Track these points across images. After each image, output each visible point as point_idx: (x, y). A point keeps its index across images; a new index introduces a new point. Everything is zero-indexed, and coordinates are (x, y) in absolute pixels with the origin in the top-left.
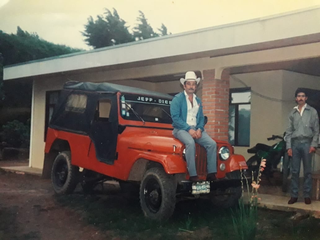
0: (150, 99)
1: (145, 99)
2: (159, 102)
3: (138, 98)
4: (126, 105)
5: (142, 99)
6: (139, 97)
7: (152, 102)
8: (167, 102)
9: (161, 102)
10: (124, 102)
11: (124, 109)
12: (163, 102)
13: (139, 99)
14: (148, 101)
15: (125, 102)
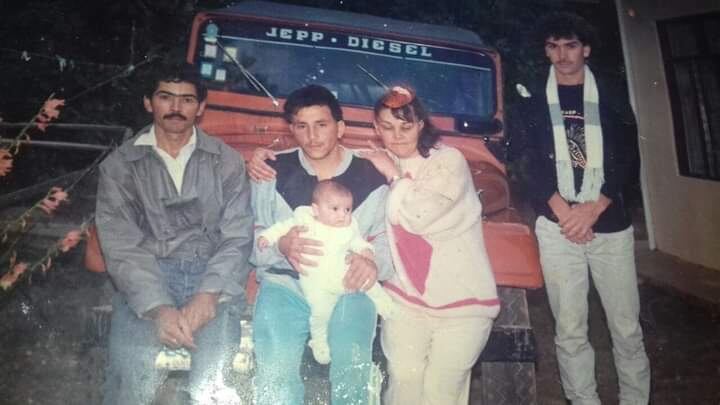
0: (299, 33)
1: (294, 35)
2: (350, 44)
3: (270, 32)
4: (219, 48)
5: (285, 33)
6: (274, 30)
7: (319, 43)
8: (380, 45)
9: (357, 45)
10: (214, 40)
11: (209, 60)
12: (365, 45)
13: (274, 33)
14: (308, 40)
15: (219, 39)
